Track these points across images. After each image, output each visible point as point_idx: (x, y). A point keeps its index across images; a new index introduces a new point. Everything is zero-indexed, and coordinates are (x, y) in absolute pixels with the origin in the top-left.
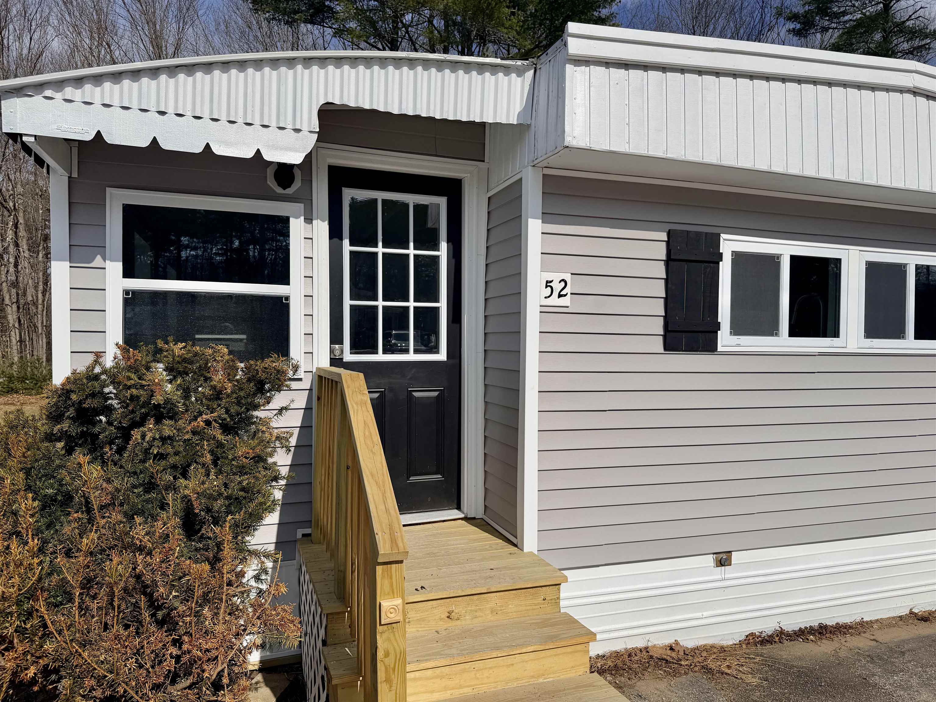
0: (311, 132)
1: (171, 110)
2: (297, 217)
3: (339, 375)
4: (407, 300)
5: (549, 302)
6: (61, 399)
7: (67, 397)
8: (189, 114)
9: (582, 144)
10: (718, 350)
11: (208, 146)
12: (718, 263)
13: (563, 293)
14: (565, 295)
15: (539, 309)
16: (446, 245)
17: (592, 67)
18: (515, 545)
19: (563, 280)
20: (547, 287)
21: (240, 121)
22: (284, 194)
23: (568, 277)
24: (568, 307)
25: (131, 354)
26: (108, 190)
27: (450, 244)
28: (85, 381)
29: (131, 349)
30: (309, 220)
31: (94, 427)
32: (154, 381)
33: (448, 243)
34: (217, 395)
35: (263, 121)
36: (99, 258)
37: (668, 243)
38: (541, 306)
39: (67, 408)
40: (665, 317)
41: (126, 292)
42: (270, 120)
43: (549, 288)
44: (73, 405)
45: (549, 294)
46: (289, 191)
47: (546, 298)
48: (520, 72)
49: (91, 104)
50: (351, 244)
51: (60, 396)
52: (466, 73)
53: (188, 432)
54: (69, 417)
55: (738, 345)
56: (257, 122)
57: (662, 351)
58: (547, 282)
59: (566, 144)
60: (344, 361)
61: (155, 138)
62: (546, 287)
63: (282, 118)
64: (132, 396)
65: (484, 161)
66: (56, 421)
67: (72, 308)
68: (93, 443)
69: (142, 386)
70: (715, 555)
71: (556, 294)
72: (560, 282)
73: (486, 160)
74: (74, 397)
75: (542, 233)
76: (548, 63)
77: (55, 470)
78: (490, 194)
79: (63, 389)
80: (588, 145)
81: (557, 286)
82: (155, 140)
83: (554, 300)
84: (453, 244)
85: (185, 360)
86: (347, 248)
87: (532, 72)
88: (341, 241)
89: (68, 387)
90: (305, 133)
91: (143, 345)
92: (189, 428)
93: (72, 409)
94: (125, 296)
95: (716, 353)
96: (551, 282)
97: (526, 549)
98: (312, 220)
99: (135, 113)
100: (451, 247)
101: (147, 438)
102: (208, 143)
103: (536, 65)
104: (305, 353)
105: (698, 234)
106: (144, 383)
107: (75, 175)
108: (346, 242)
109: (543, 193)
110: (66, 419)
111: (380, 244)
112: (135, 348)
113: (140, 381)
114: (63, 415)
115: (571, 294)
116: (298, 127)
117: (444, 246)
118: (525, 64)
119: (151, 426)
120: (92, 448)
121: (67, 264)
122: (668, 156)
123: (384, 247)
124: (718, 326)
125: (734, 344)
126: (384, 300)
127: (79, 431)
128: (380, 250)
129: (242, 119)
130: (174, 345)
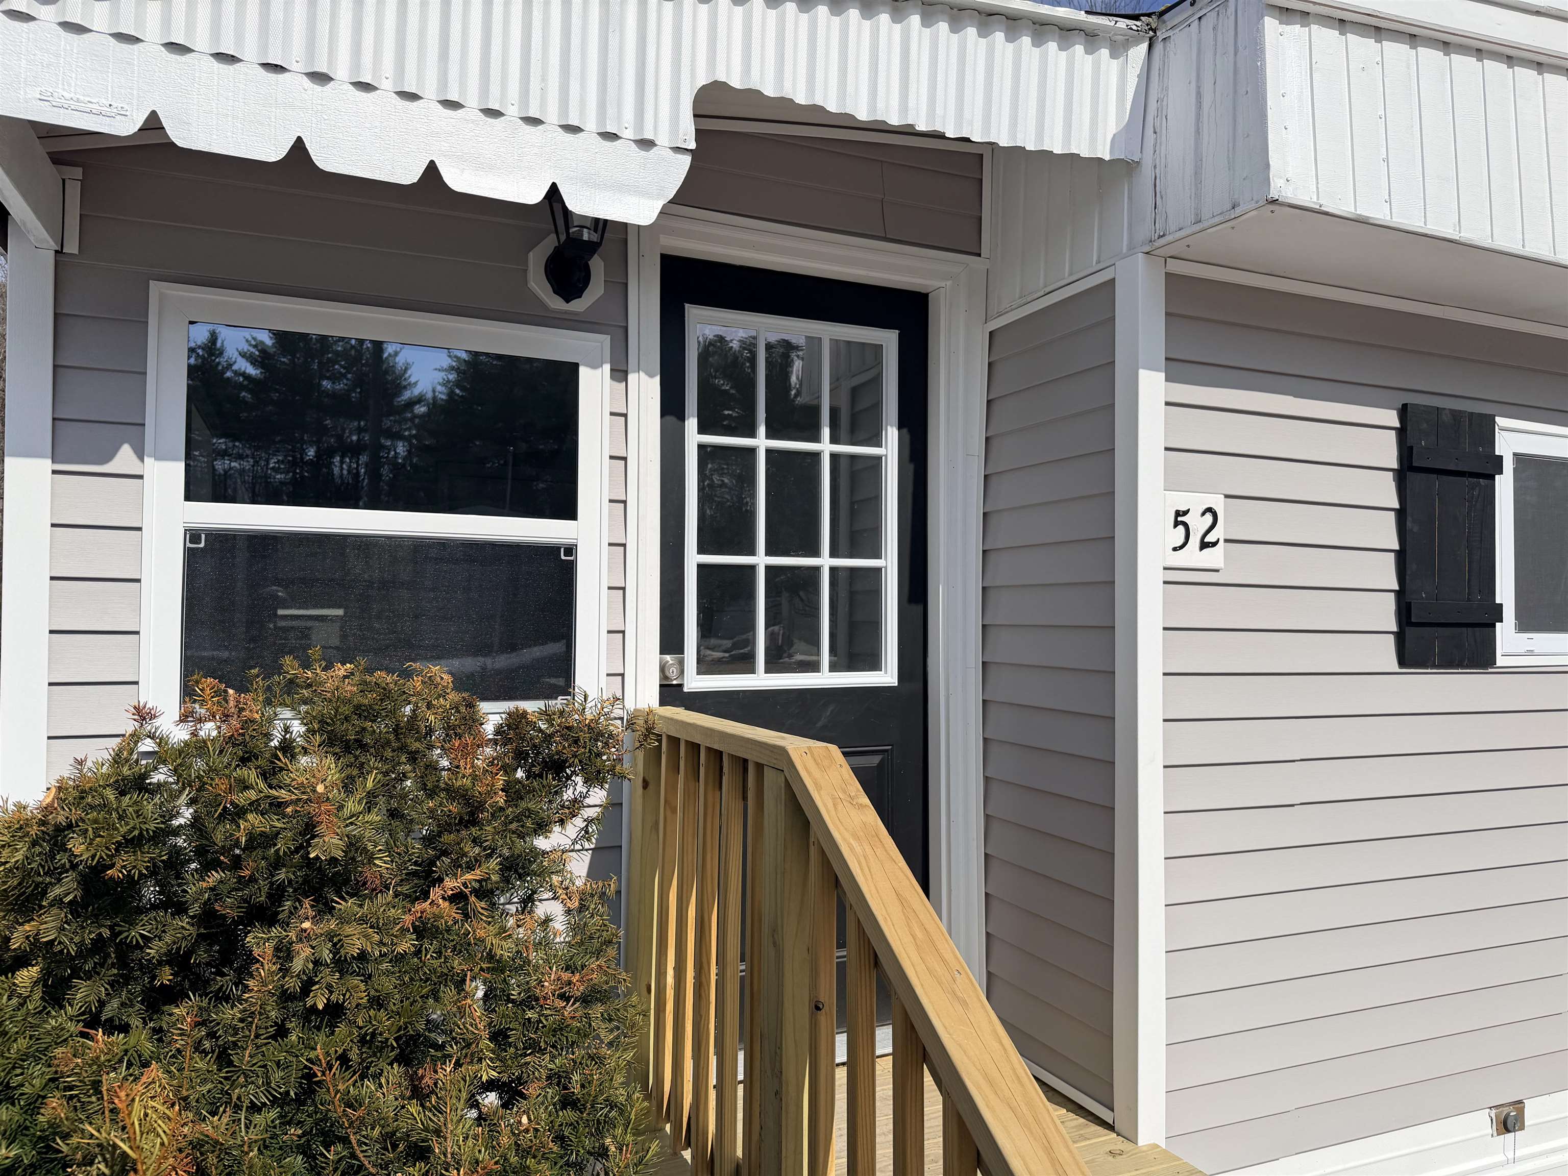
0: (677, 150)
1: (342, 73)
2: (595, 366)
3: (782, 752)
4: (816, 553)
5: (1180, 558)
6: (38, 849)
7: (55, 844)
8: (387, 85)
9: (1305, 196)
10: (1498, 664)
11: (432, 170)
12: (1492, 478)
13: (1210, 538)
14: (1214, 544)
15: (1161, 576)
16: (896, 432)
17: (1314, 27)
18: (1111, 1127)
19: (1209, 510)
20: (1176, 524)
21: (513, 111)
22: (566, 312)
23: (1218, 503)
24: (1217, 571)
25: (232, 703)
26: (156, 288)
27: (905, 431)
28: (110, 794)
29: (231, 691)
30: (620, 374)
31: (132, 924)
32: (314, 791)
33: (900, 428)
34: (472, 814)
35: (567, 116)
36: (126, 450)
37: (1401, 433)
38: (1165, 569)
39: (57, 874)
40: (1400, 595)
41: (193, 535)
42: (582, 113)
43: (1181, 528)
44: (74, 867)
45: (1181, 541)
46: (578, 305)
47: (1175, 549)
48: (1118, 48)
49: (137, 40)
50: (703, 429)
51: (34, 844)
52: (1008, 40)
53: (404, 930)
54: (58, 902)
55: (1530, 653)
56: (552, 117)
57: (1394, 666)
58: (1178, 514)
59: (1274, 194)
60: (685, 690)
61: (299, 139)
62: (1175, 526)
63: (611, 111)
64: (251, 837)
65: (979, 255)
66: (20, 912)
67: (53, 575)
68: (123, 962)
69: (277, 806)
70: (1494, 1111)
71: (1195, 541)
72: (1203, 514)
73: (985, 252)
74: (77, 846)
75: (1167, 404)
76: (1197, 21)
77: (14, 1068)
78: (994, 325)
79: (43, 823)
80: (1315, 200)
81: (1198, 524)
82: (299, 146)
83: (1192, 556)
84: (909, 431)
85: (360, 711)
86: (693, 437)
87: (1145, 45)
88: (680, 423)
89: (61, 819)
90: (661, 152)
91: (258, 676)
92: (408, 919)
93: (70, 881)
94: (188, 545)
95: (1490, 670)
96: (1186, 513)
97: (1144, 1139)
98: (626, 373)
99: (248, 72)
100: (907, 438)
101: (298, 965)
102: (432, 163)
103: (1154, 31)
104: (608, 675)
105: (1457, 415)
106: (283, 794)
107: (72, 247)
108: (691, 424)
109: (1167, 314)
110: (51, 905)
111: (762, 430)
112: (242, 689)
113: (274, 792)
114: (44, 893)
115: (1226, 541)
116: (648, 136)
117: (892, 435)
118: (1134, 28)
119: (306, 925)
120: (122, 976)
121: (47, 465)
122: (1462, 235)
123: (769, 436)
124: (1497, 613)
125: (1522, 650)
126: (769, 552)
127: (88, 941)
128: (761, 442)
129: (516, 106)
130: (325, 669)
